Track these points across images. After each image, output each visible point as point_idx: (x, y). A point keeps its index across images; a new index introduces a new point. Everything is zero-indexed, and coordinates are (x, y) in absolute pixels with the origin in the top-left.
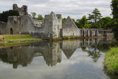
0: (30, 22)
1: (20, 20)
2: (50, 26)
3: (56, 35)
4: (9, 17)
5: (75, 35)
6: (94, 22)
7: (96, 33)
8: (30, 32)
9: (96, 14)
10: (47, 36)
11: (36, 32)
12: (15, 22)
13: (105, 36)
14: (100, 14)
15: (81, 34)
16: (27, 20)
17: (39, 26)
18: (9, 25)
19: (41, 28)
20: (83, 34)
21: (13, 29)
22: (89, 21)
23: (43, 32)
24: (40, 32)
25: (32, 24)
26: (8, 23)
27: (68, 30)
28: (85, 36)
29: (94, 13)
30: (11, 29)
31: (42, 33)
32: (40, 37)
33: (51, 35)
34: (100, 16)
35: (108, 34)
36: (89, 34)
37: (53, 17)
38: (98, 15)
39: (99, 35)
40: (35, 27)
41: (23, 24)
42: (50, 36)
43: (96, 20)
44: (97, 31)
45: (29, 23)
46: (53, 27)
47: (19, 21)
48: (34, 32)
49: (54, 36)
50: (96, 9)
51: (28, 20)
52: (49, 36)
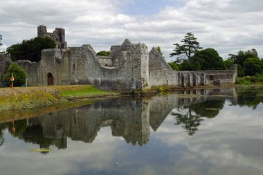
0: (92, 60)
1: (69, 56)
2: (136, 67)
3: (147, 85)
4: (45, 50)
5: (170, 83)
6: (187, 58)
7: (202, 79)
8: (91, 79)
9: (190, 43)
10: (131, 86)
11: (106, 79)
12: (58, 61)
13: (217, 84)
14: (197, 43)
15: (179, 81)
16: (84, 57)
17: (110, 68)
18: (44, 66)
19: (117, 71)
20: (183, 81)
21: (54, 75)
22: (177, 56)
23: (120, 78)
24: (115, 79)
25: (97, 63)
26: (42, 62)
27: (159, 74)
28: (185, 85)
29: (185, 41)
30: (50, 75)
31: (118, 82)
32: (114, 90)
33: (138, 84)
34: (198, 48)
35: (222, 81)
36: (191, 82)
37: (142, 49)
38: (195, 45)
39: (207, 82)
40: (103, 70)
41: (76, 65)
42: (137, 87)
43: (189, 54)
44: (203, 75)
45: (89, 61)
46: (142, 69)
47: (66, 59)
48: (99, 79)
49: (144, 86)
50: (189, 34)
51: (87, 56)
52: (134, 87)
